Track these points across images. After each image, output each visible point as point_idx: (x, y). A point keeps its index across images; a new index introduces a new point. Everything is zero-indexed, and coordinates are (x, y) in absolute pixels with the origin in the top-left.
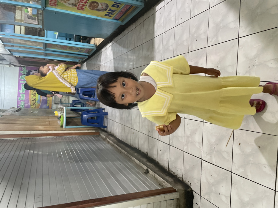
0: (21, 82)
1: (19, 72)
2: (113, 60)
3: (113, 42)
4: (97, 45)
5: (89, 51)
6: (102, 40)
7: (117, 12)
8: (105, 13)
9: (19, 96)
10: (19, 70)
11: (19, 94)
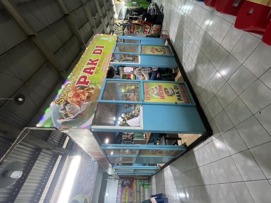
0: (119, 189)
1: (118, 183)
2: (173, 177)
3: (170, 165)
4: (160, 166)
5: (156, 170)
6: (163, 164)
7: (172, 153)
8: (166, 154)
9: (117, 200)
10: (119, 181)
11: (117, 198)
